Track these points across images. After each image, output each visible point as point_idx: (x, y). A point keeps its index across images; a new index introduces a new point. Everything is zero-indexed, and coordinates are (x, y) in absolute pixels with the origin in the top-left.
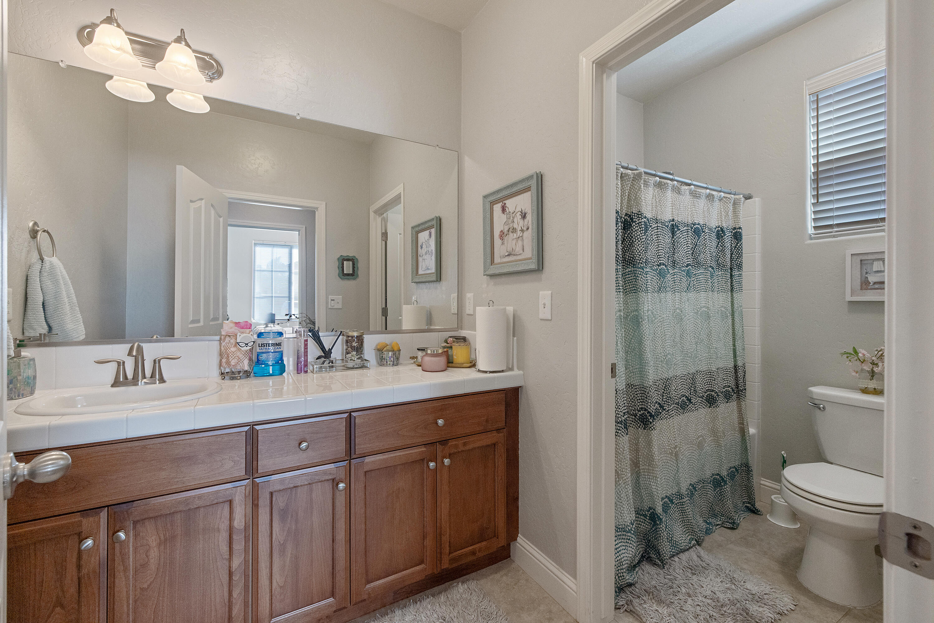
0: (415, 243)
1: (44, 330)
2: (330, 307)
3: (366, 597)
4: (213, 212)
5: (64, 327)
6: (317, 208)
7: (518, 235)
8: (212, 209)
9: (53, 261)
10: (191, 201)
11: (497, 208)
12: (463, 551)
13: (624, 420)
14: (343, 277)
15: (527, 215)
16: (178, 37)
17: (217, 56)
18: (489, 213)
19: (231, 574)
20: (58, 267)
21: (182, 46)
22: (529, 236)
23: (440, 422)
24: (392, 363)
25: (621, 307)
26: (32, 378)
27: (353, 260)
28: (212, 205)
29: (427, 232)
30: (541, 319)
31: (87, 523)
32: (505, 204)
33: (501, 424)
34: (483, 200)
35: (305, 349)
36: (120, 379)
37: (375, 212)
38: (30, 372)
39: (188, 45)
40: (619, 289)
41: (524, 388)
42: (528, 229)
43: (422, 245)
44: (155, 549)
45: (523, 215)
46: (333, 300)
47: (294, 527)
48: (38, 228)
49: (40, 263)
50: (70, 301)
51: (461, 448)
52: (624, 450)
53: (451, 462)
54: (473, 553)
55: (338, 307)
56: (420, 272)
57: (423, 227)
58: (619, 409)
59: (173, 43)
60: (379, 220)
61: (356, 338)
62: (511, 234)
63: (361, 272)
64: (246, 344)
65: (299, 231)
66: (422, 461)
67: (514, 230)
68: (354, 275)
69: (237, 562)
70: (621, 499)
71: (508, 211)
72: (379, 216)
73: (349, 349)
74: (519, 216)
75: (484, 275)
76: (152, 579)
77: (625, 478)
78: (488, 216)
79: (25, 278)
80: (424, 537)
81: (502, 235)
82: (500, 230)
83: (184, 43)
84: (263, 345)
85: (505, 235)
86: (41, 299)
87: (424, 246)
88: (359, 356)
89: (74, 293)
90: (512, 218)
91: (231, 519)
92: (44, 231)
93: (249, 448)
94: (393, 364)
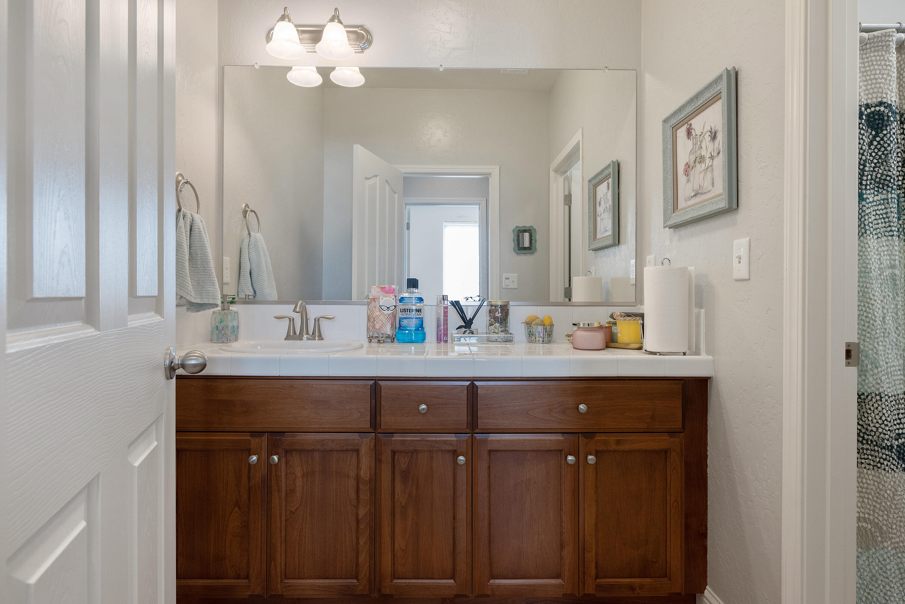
0: (592, 200)
1: (251, 292)
2: (504, 286)
3: (489, 593)
4: (387, 188)
5: (263, 291)
6: (490, 174)
7: (707, 165)
8: (386, 184)
9: (257, 236)
10: (367, 178)
11: (682, 132)
12: (617, 580)
13: (897, 446)
14: (519, 252)
15: (717, 134)
16: (333, 15)
17: (368, 26)
18: (670, 142)
19: (358, 521)
20: (259, 240)
21: (336, 24)
22: (720, 162)
23: (582, 407)
24: (541, 339)
25: (895, 260)
26: (236, 328)
27: (530, 231)
28: (387, 181)
29: (605, 184)
30: (736, 280)
31: (254, 442)
32: (691, 125)
33: (678, 425)
34: (663, 126)
35: (444, 316)
36: (291, 333)
37: (556, 171)
38: (235, 323)
39: (340, 22)
40: (891, 231)
41: (714, 379)
42: (719, 153)
43: (601, 201)
44: (300, 479)
45: (713, 134)
46: (508, 279)
47: (414, 491)
48: (248, 209)
49: (249, 237)
50: (268, 270)
51: (614, 447)
52: (894, 495)
53: (597, 460)
54: (631, 588)
55: (513, 287)
56: (599, 236)
57: (600, 177)
58: (887, 425)
59: (328, 23)
60: (561, 179)
61: (500, 307)
62: (698, 165)
63: (539, 244)
64: (388, 308)
65: (479, 204)
66: (561, 453)
67: (702, 159)
68: (531, 249)
69: (362, 512)
70: (885, 572)
71: (694, 135)
72: (561, 175)
73: (492, 320)
74: (708, 138)
75: (664, 227)
76: (298, 506)
77: (898, 540)
78: (670, 146)
79: (239, 250)
80: (562, 547)
81: (688, 168)
82: (685, 163)
83: (336, 21)
84: (404, 310)
85: (691, 168)
86: (249, 267)
87: (602, 203)
88: (503, 329)
89: (270, 263)
90: (699, 143)
91: (358, 468)
92: (252, 211)
93: (373, 401)
94: (543, 341)
